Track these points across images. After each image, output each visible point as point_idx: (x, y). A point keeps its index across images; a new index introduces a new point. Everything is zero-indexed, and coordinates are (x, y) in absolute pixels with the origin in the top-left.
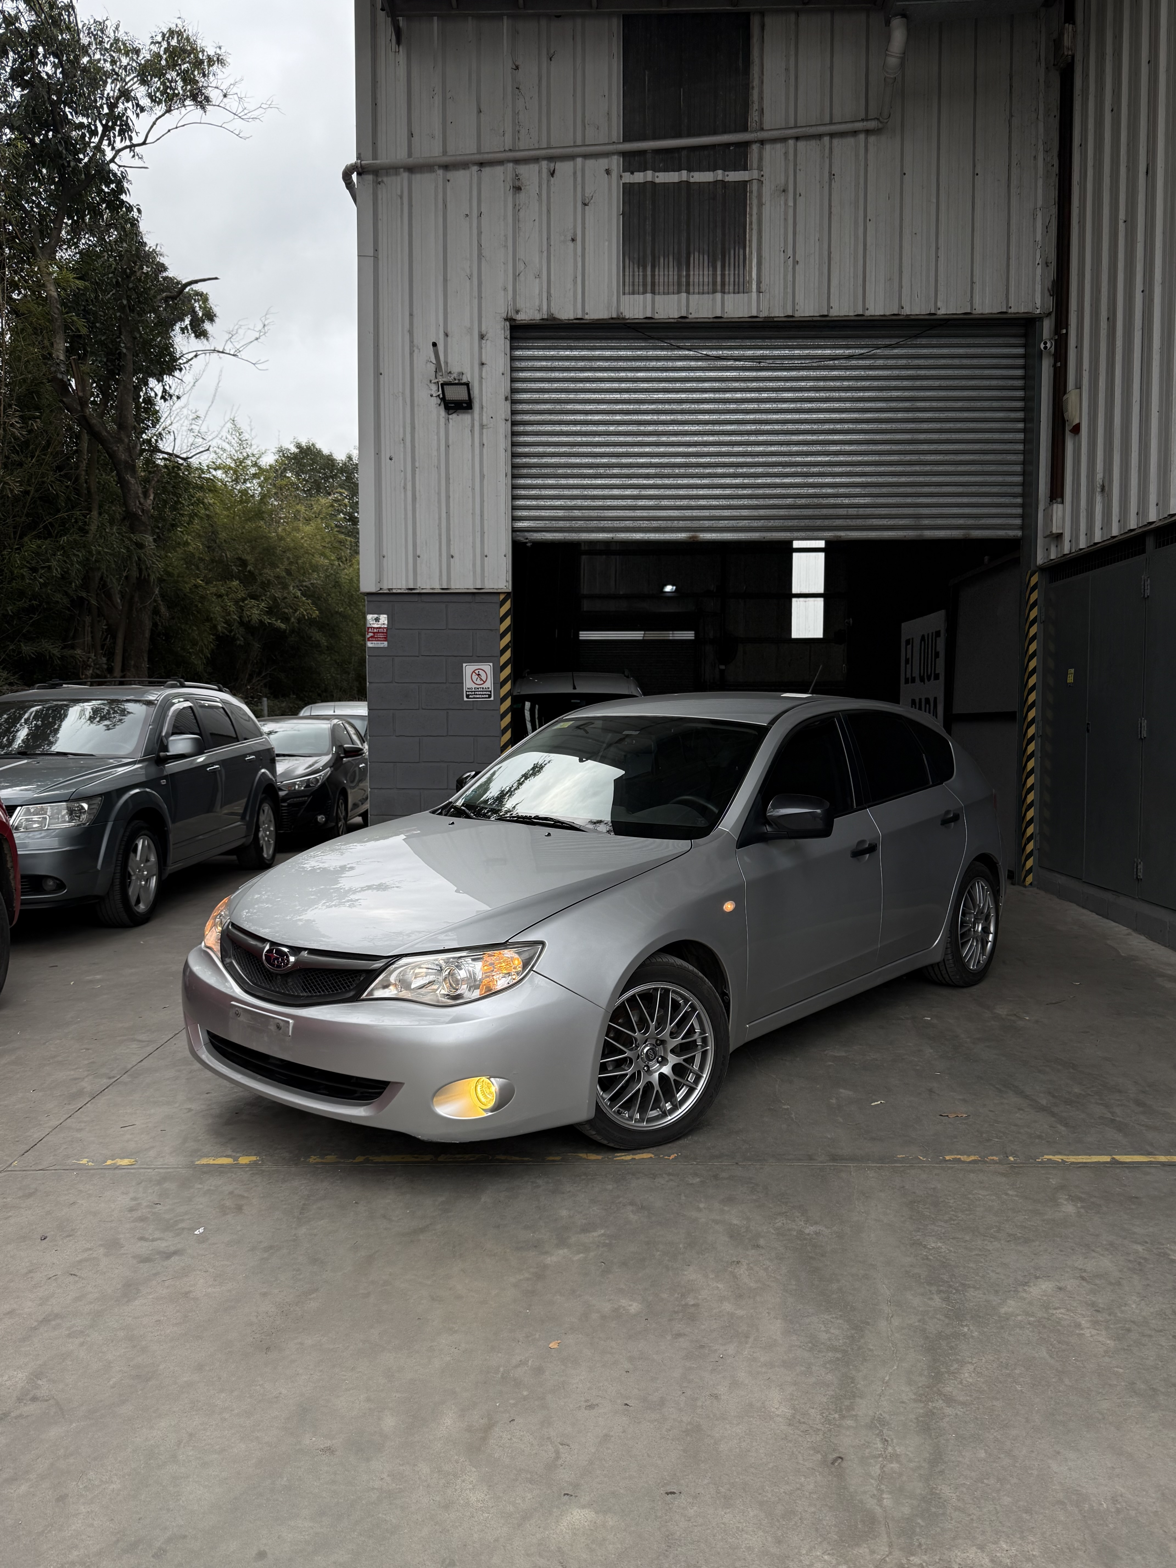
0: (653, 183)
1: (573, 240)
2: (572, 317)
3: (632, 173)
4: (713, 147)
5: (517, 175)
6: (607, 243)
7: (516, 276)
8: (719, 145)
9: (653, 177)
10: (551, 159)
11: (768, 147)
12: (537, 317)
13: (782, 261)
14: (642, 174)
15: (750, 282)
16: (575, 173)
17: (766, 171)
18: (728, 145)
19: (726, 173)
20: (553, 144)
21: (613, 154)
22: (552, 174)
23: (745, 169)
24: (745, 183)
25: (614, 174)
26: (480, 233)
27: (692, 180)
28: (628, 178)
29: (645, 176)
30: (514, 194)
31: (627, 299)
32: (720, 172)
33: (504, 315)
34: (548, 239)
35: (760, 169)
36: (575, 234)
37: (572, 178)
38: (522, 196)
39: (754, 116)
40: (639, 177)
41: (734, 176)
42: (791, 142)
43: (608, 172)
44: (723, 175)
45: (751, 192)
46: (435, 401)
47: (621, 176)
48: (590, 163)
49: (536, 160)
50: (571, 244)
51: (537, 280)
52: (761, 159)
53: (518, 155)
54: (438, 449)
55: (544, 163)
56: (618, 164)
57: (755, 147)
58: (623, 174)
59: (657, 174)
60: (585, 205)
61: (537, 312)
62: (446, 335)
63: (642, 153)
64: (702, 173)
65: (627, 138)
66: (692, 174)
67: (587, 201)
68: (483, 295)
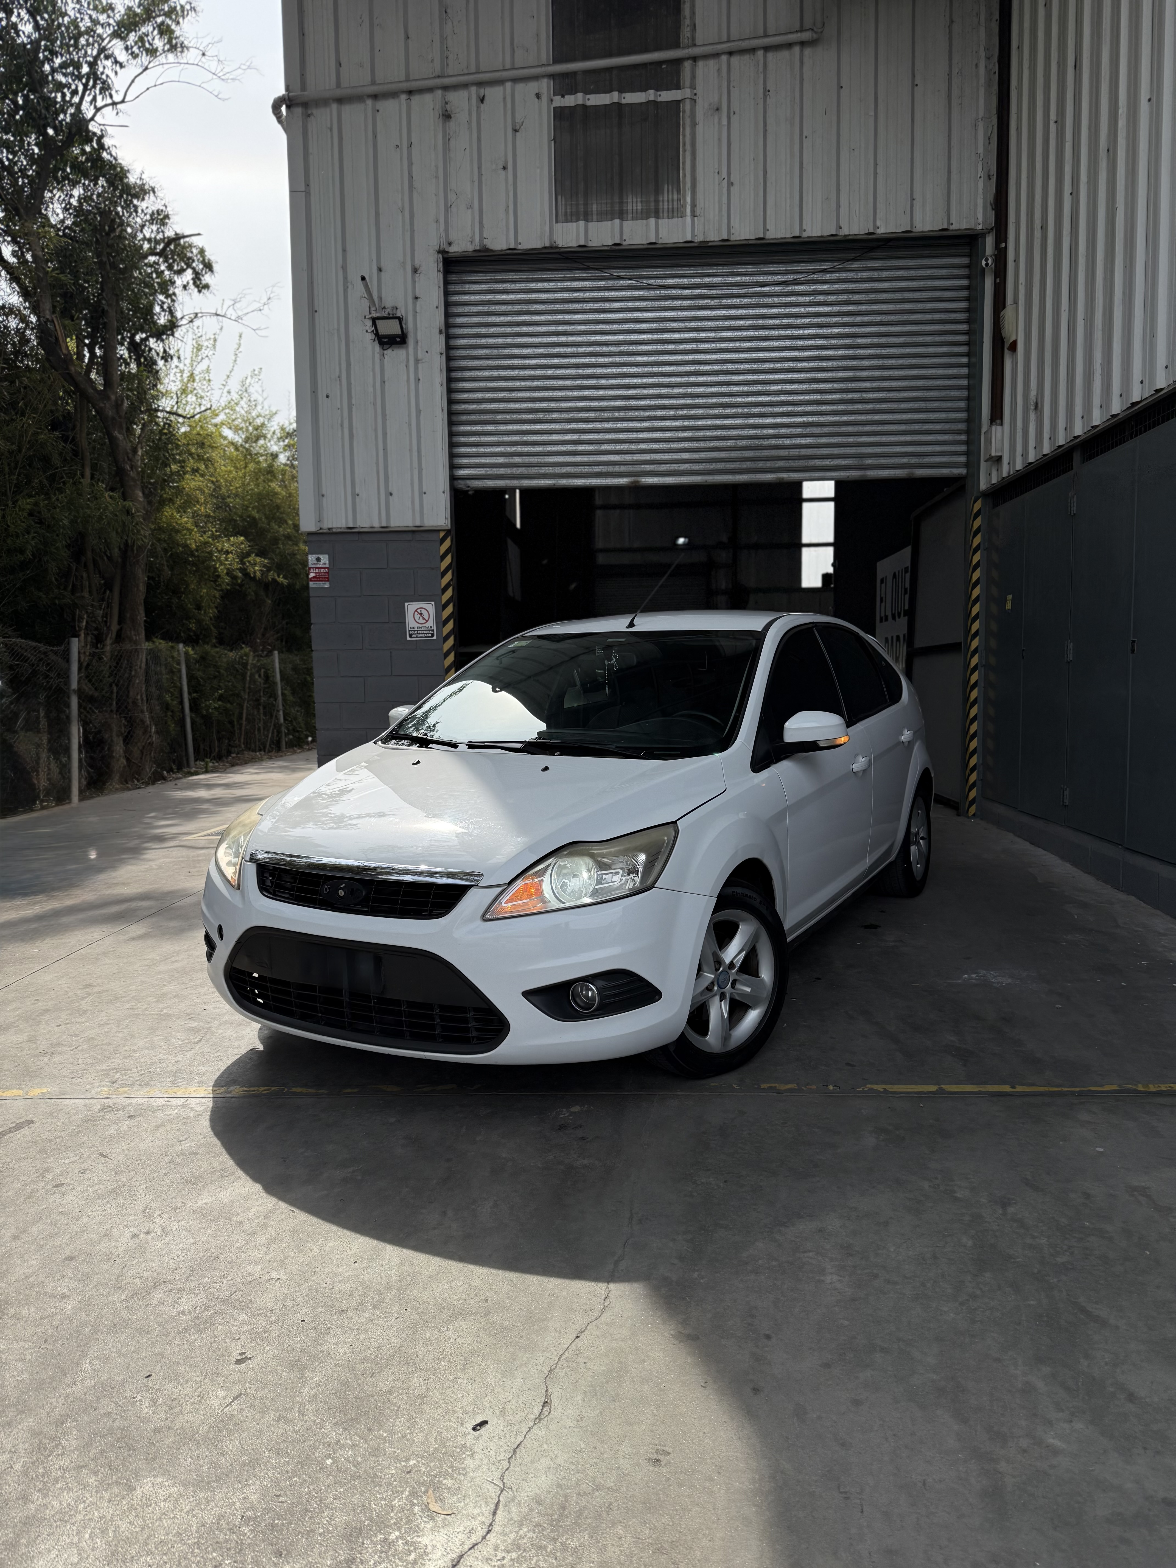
0: (584, 106)
1: (504, 168)
2: (505, 247)
3: (563, 96)
4: (644, 65)
5: (446, 103)
6: (538, 171)
7: (448, 208)
8: (651, 63)
9: (584, 99)
10: (480, 84)
11: (701, 64)
12: (471, 248)
13: (717, 183)
14: (572, 97)
15: (684, 207)
16: (505, 98)
17: (699, 90)
18: (660, 63)
19: (659, 93)
20: (482, 69)
21: (543, 76)
22: (482, 100)
23: (678, 87)
24: (678, 102)
25: (545, 98)
26: (410, 164)
27: (624, 101)
28: (559, 102)
29: (576, 99)
30: (444, 122)
31: (559, 228)
32: (652, 92)
33: (437, 248)
34: (479, 168)
35: (693, 87)
36: (506, 162)
37: (502, 104)
38: (452, 124)
39: (686, 32)
40: (570, 100)
41: (666, 96)
42: (724, 58)
43: (538, 96)
44: (655, 95)
45: (684, 112)
46: (370, 336)
47: (552, 100)
48: (520, 87)
49: (465, 86)
50: (503, 172)
51: (470, 211)
52: (693, 77)
53: (447, 81)
54: (374, 386)
55: (473, 89)
56: (548, 88)
57: (687, 65)
58: (554, 98)
59: (588, 96)
60: (516, 131)
61: (469, 244)
62: (380, 270)
63: (573, 74)
64: (633, 94)
65: (556, 61)
66: (624, 95)
67: (517, 128)
68: (416, 228)
